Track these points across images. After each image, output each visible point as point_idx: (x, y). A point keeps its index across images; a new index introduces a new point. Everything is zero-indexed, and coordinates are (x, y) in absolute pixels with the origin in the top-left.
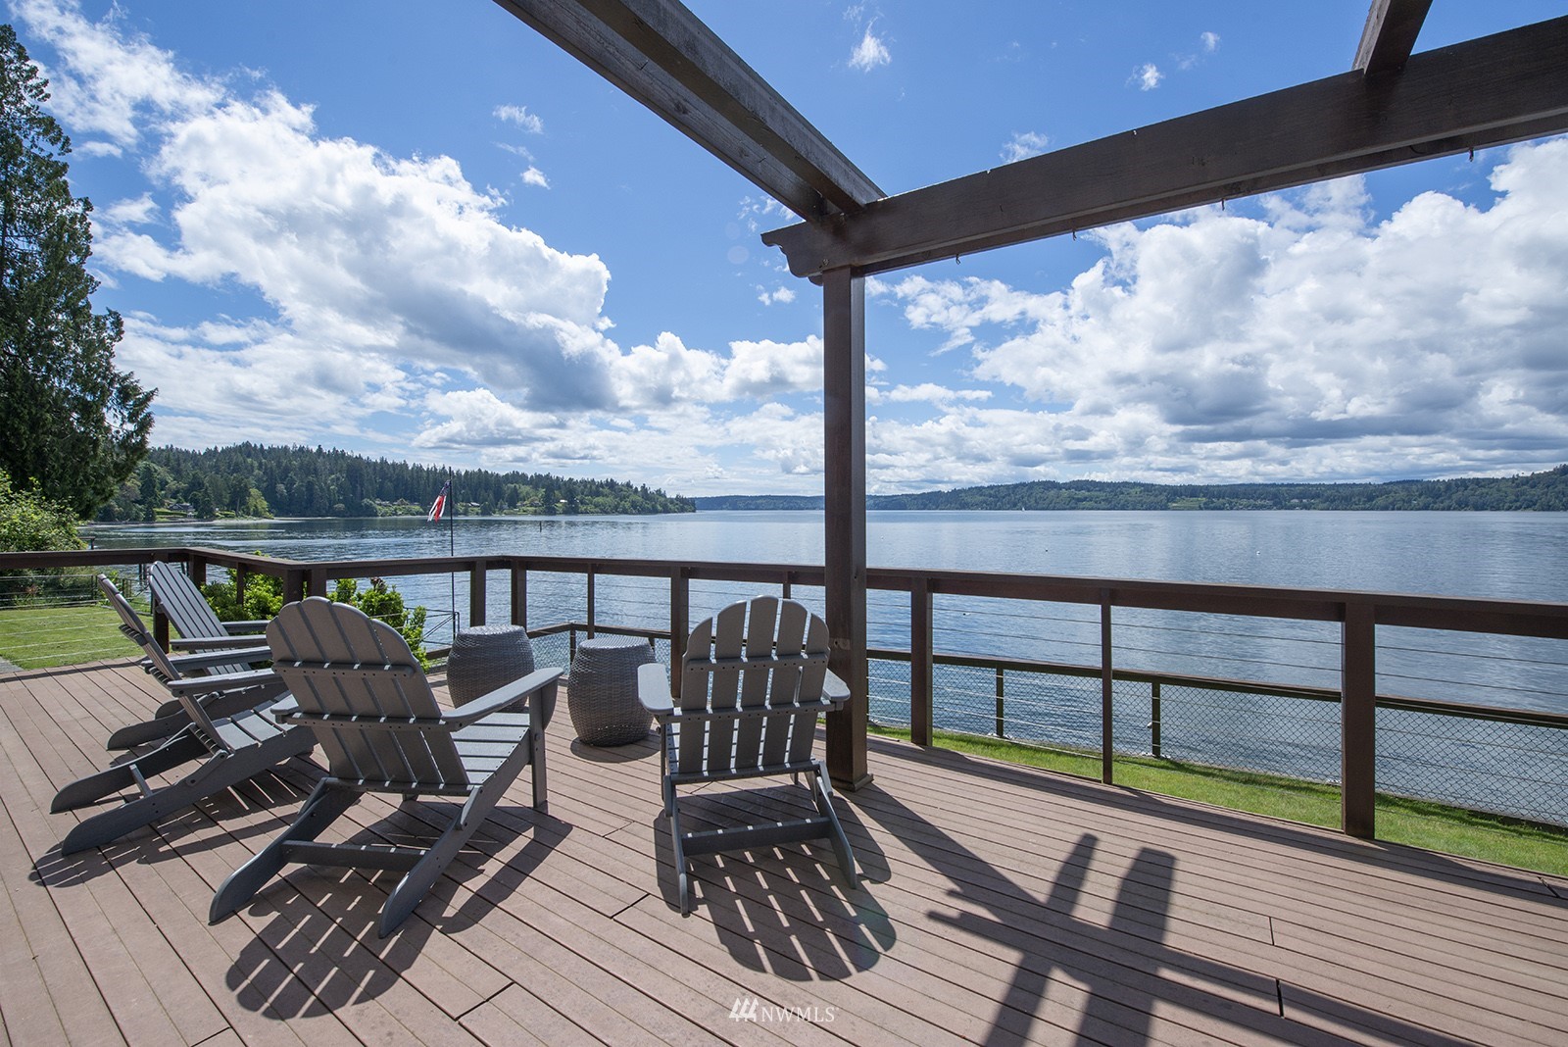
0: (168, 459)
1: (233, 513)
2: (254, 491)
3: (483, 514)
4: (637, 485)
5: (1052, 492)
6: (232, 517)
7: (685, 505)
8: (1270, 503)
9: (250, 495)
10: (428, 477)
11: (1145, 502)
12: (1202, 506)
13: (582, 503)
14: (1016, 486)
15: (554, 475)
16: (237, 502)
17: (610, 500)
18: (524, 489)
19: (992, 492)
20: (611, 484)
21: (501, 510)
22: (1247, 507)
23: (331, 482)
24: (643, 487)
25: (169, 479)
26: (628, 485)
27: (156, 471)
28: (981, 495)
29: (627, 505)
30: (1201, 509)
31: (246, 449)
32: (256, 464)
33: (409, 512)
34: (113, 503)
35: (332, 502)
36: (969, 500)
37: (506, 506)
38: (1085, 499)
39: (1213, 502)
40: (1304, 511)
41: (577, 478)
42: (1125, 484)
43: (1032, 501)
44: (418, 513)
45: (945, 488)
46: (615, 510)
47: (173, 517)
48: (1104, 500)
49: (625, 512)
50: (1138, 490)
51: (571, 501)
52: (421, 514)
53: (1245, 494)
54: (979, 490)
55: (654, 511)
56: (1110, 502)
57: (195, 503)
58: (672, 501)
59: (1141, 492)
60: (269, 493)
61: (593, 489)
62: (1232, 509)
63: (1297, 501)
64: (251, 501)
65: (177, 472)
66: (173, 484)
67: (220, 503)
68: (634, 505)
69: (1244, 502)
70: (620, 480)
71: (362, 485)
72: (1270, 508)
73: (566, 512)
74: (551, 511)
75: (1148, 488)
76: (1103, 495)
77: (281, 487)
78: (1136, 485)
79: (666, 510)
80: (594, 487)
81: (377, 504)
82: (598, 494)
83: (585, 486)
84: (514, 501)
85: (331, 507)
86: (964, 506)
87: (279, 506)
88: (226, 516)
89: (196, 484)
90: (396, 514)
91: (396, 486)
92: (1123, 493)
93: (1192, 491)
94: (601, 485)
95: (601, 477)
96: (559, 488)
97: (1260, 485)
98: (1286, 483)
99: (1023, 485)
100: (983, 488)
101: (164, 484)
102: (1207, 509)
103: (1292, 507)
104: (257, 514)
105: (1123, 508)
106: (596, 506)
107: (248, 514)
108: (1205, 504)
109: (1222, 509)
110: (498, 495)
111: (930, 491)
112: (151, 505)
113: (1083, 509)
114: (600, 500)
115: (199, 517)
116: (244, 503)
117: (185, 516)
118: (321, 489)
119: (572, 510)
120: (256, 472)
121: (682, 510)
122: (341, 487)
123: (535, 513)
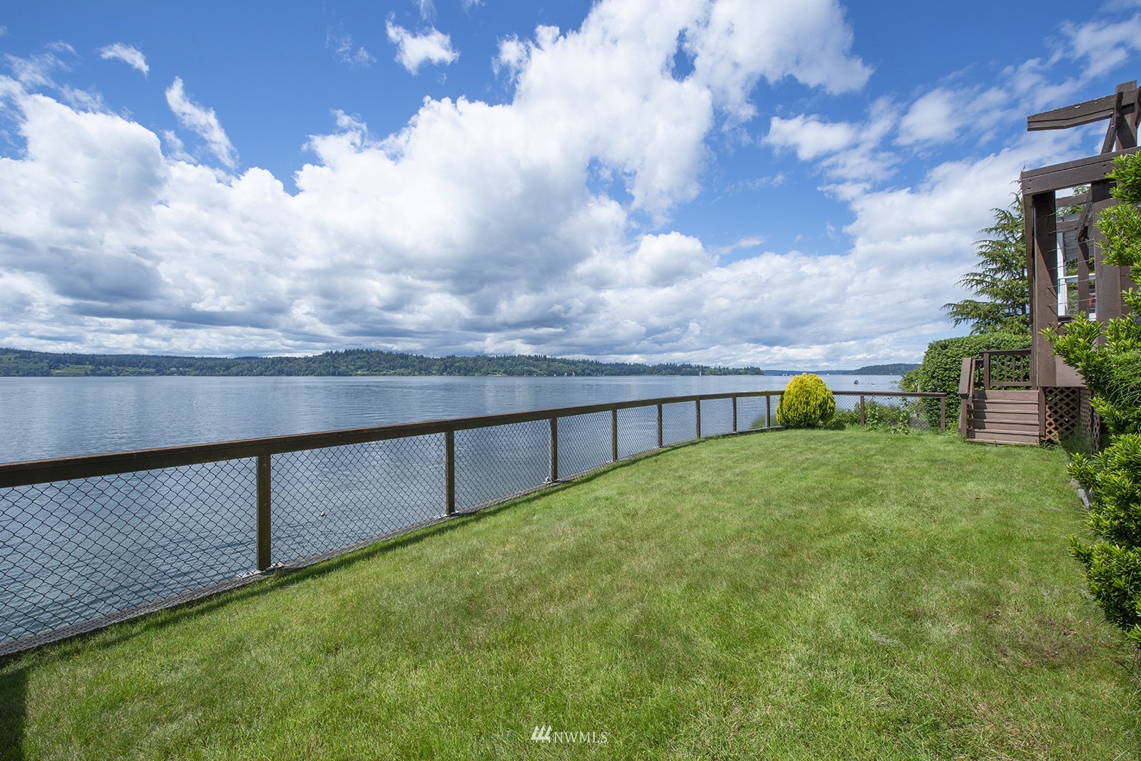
8: (153, 370)
12: (89, 372)
22: (133, 374)
30: (87, 375)
39: (99, 369)
40: (181, 377)
53: (130, 363)
62: (118, 375)
63: (175, 369)
69: (130, 369)
72: (153, 374)
93: (78, 360)
97: (143, 356)
98: (165, 355)
102: (93, 375)
103: (172, 374)
108: (91, 371)
109: (110, 375)
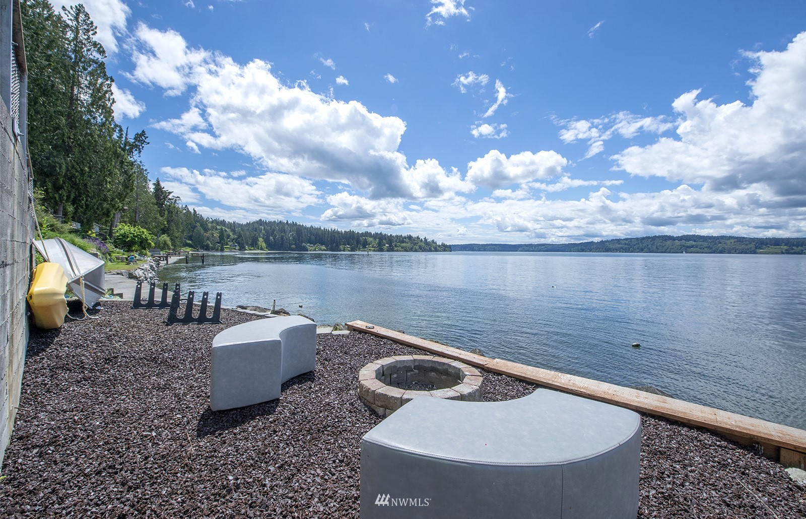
0: (231, 226)
1: (252, 248)
2: (261, 239)
3: (351, 251)
4: (422, 237)
5: (669, 243)
6: (252, 250)
7: (446, 248)
9: (259, 241)
10: (328, 234)
11: (738, 249)
13: (396, 246)
14: (643, 238)
15: (383, 233)
16: (254, 244)
17: (409, 245)
18: (370, 239)
19: (627, 242)
20: (410, 237)
21: (359, 249)
23: (290, 235)
24: (425, 239)
25: (231, 234)
26: (418, 238)
27: (226, 231)
28: (619, 244)
29: (417, 247)
31: (260, 222)
32: (263, 228)
33: (321, 250)
34: (209, 243)
35: (291, 244)
36: (611, 246)
37: (361, 247)
38: (692, 246)
41: (394, 234)
42: (723, 237)
43: (655, 247)
44: (324, 250)
45: (596, 240)
46: (411, 250)
47: (231, 250)
48: (706, 247)
49: (416, 251)
50: (732, 241)
51: (391, 245)
52: (326, 250)
54: (618, 241)
55: (430, 250)
56: (711, 248)
57: (239, 244)
58: (439, 246)
59: (735, 242)
60: (267, 241)
61: (401, 240)
64: (259, 243)
65: (234, 231)
66: (232, 236)
67: (247, 244)
68: (420, 247)
70: (414, 235)
71: (302, 237)
73: (388, 251)
74: (381, 250)
75: (740, 240)
76: (706, 244)
77: (271, 238)
78: (730, 238)
79: (436, 250)
80: (401, 239)
81: (308, 246)
82: (403, 242)
83: (397, 238)
84: (365, 245)
85: (290, 247)
86: (608, 250)
87: (270, 246)
88: (250, 249)
89: (240, 236)
90: (315, 250)
91: (316, 238)
92: (721, 243)
94: (405, 238)
95: (405, 234)
96: (386, 239)
99: (648, 238)
100: (621, 239)
101: (228, 236)
104: (262, 249)
105: (721, 252)
106: (402, 248)
107: (258, 249)
110: (358, 242)
111: (586, 241)
112: (222, 245)
113: (691, 253)
114: (404, 245)
115: (240, 250)
116: (257, 244)
117: (235, 249)
118: (287, 239)
119: (391, 249)
120: (263, 231)
121: (445, 250)
122: (293, 238)
123: (374, 251)
